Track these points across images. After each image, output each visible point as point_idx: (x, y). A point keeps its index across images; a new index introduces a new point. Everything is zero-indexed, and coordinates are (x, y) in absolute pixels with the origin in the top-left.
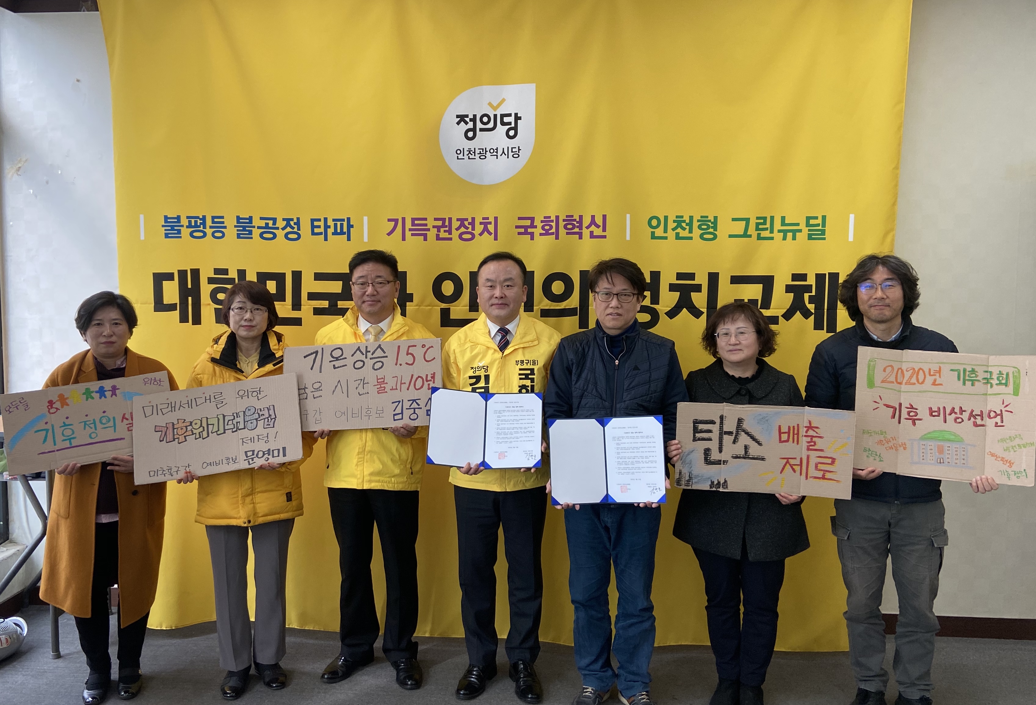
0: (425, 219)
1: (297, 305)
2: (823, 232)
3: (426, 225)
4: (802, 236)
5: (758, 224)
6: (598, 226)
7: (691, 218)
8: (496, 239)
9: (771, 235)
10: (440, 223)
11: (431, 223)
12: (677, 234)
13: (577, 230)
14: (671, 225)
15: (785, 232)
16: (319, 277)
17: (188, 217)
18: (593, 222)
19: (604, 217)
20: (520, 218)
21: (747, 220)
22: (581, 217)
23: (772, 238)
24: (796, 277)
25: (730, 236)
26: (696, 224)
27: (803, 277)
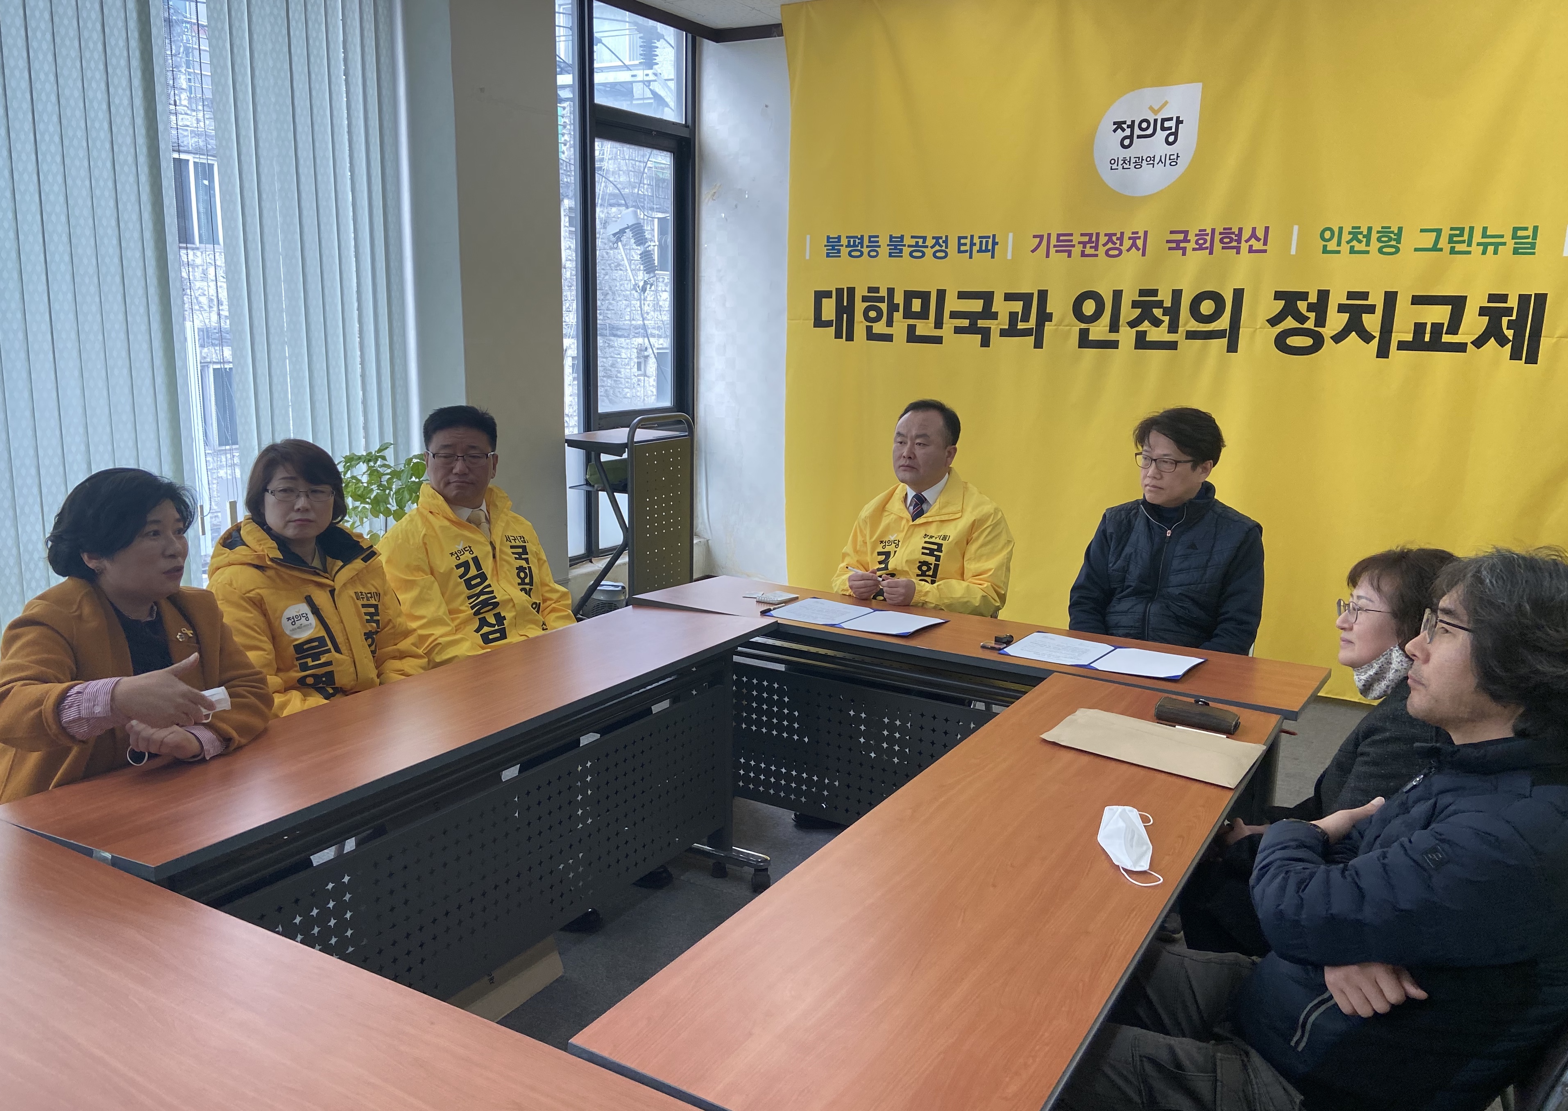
0: (1071, 235)
1: (939, 324)
2: (1533, 245)
3: (1071, 241)
4: (1506, 251)
5: (1451, 237)
6: (1258, 240)
7: (1370, 229)
8: (1144, 254)
9: (1469, 249)
10: (1086, 239)
11: (1076, 239)
12: (1352, 247)
13: (1234, 244)
14: (1346, 237)
15: (1485, 246)
16: (962, 295)
17: (847, 237)
18: (1254, 235)
19: (1267, 229)
20: (1172, 232)
21: (1439, 232)
22: (1240, 229)
23: (1469, 253)
24: (1492, 298)
25: (1416, 250)
26: (1374, 236)
27: (1504, 298)
